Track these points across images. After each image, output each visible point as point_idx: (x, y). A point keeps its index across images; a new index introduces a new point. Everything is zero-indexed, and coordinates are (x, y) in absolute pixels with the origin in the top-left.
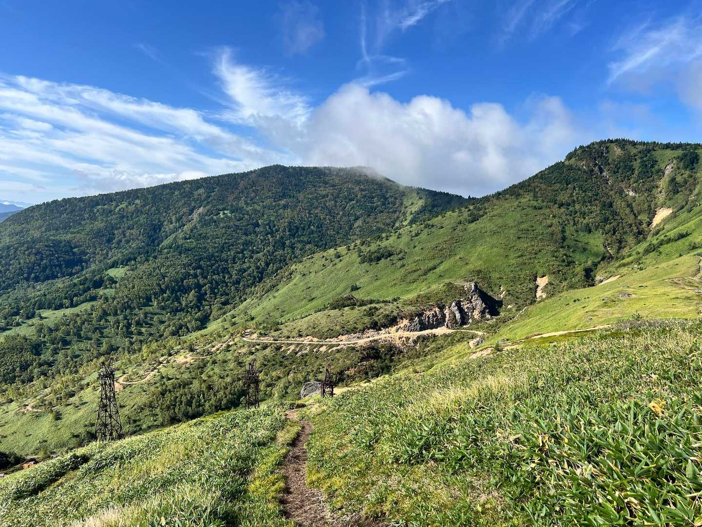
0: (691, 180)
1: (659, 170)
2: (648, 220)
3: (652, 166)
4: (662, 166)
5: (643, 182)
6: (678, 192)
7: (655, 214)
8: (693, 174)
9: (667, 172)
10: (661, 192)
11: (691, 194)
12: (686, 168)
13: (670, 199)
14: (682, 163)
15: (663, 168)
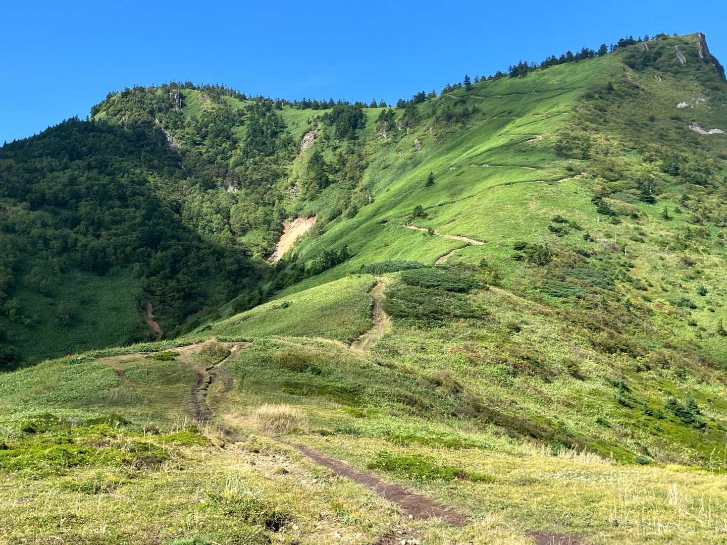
0: (352, 159)
1: (289, 142)
2: (265, 244)
3: (274, 134)
4: (296, 134)
5: (255, 163)
6: (327, 183)
7: (281, 231)
8: (356, 149)
9: (305, 146)
10: (293, 185)
11: (354, 187)
12: (341, 135)
13: (312, 199)
14: (334, 128)
15: (296, 139)
